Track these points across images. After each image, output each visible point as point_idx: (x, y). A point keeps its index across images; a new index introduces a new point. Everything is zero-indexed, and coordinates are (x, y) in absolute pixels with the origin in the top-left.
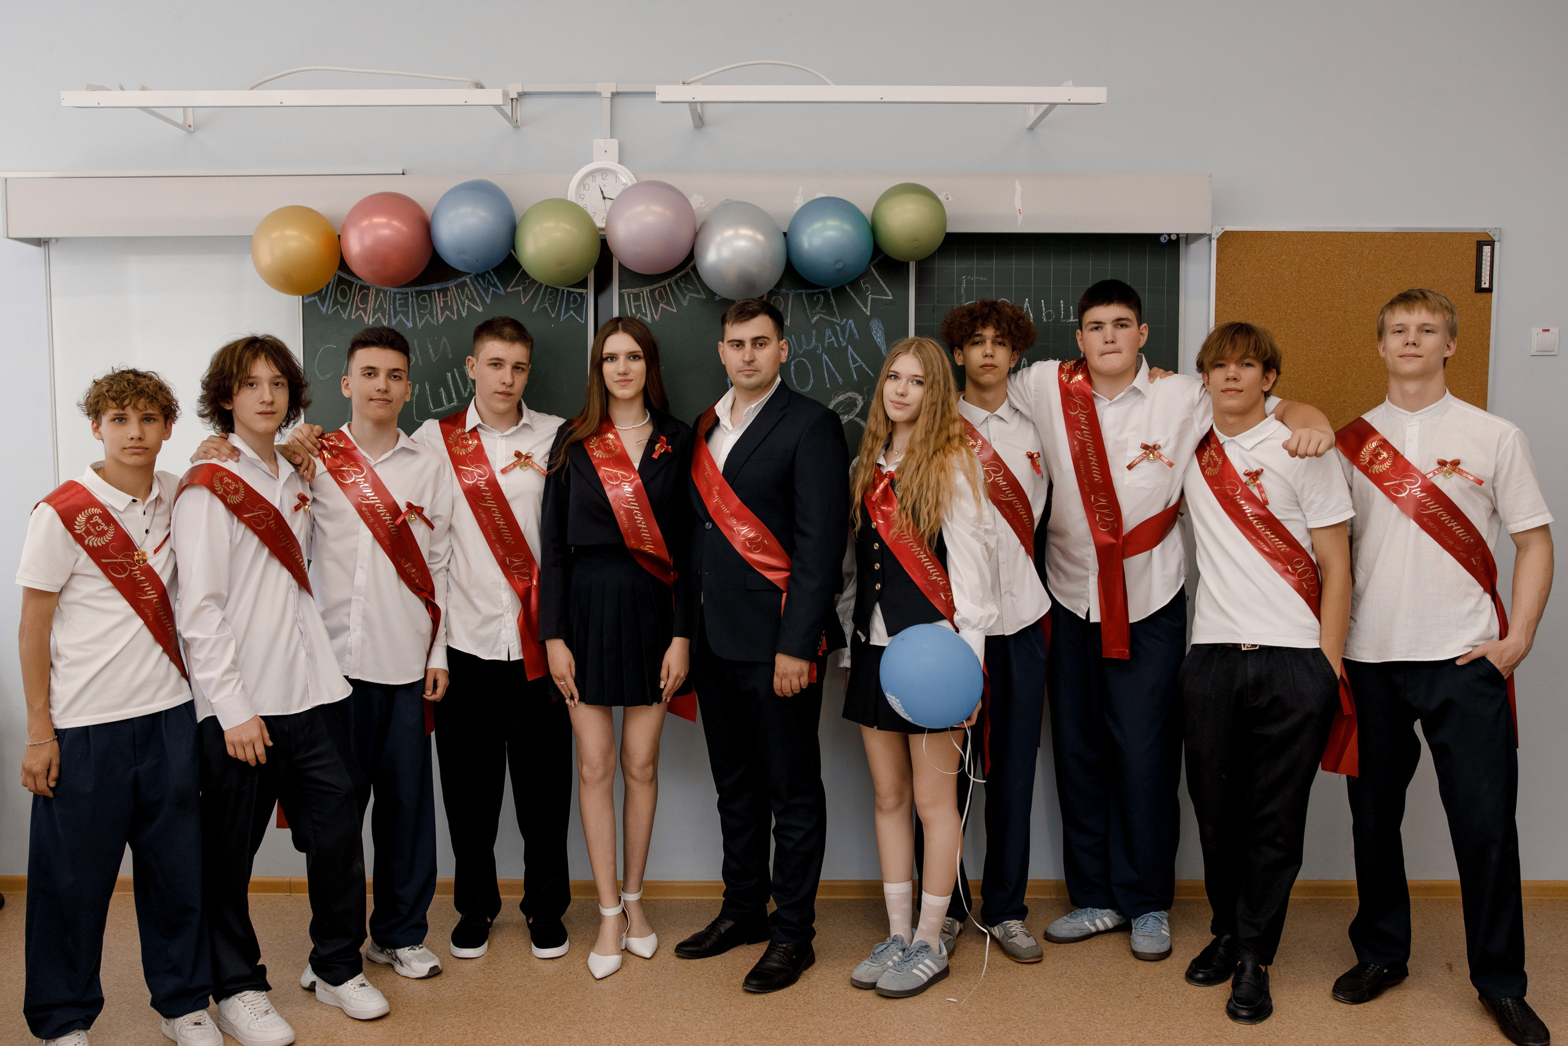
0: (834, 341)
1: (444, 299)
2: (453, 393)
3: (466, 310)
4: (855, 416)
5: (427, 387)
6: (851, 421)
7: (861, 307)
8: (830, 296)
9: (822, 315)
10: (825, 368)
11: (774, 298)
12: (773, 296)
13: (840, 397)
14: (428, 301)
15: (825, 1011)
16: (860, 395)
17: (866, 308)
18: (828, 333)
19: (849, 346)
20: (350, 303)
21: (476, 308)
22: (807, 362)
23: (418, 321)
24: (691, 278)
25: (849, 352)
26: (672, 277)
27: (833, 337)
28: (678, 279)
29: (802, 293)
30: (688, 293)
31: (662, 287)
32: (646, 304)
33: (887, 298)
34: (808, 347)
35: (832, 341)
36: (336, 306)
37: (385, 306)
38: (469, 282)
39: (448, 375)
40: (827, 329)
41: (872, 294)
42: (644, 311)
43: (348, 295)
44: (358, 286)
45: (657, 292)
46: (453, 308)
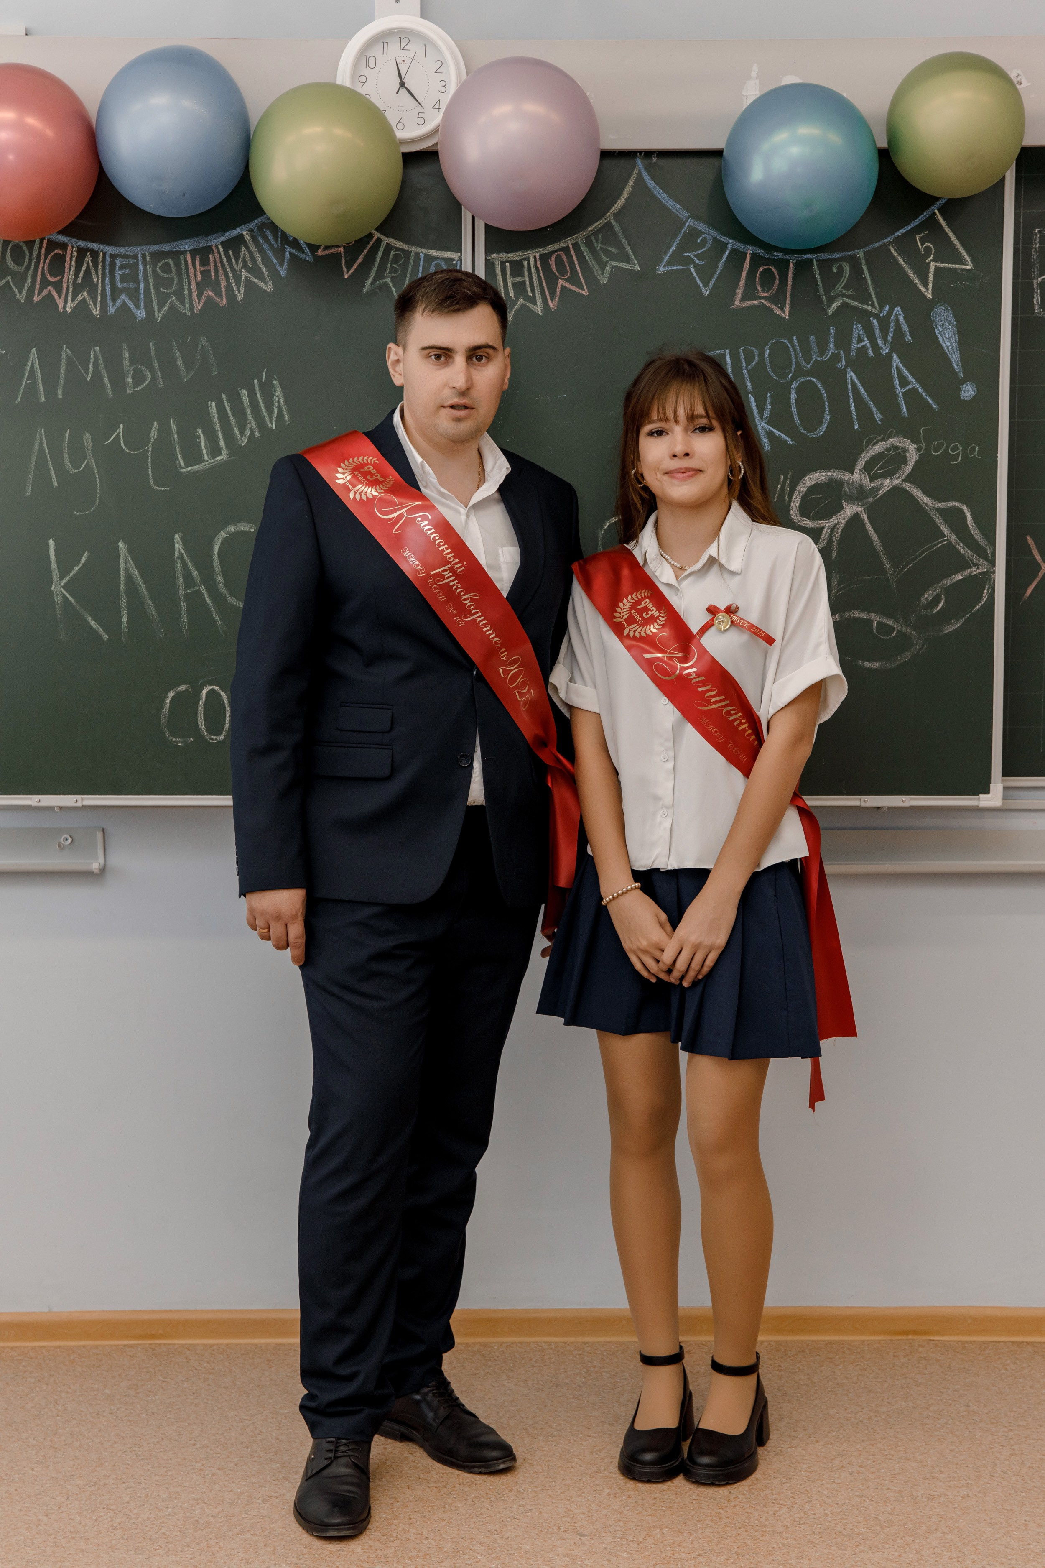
0: (868, 345)
1: (203, 268)
2: (221, 438)
3: (242, 289)
4: (903, 481)
5: (173, 426)
6: (895, 489)
7: (915, 285)
8: (860, 264)
9: (847, 300)
10: (851, 394)
11: (761, 269)
12: (760, 266)
13: (877, 447)
14: (174, 268)
15: (834, 1536)
16: (913, 442)
17: (925, 285)
18: (857, 332)
19: (894, 354)
20: (30, 273)
21: (262, 285)
22: (819, 384)
23: (156, 307)
24: (614, 233)
25: (895, 364)
26: (580, 232)
27: (866, 339)
28: (591, 235)
29: (811, 260)
30: (608, 261)
31: (562, 249)
32: (534, 280)
33: (964, 267)
34: (821, 356)
35: (864, 346)
36: (4, 278)
37: (95, 280)
38: (247, 237)
39: (211, 406)
40: (856, 325)
41: (937, 262)
42: (530, 294)
43: (27, 258)
44: (45, 242)
45: (553, 259)
46: (220, 285)
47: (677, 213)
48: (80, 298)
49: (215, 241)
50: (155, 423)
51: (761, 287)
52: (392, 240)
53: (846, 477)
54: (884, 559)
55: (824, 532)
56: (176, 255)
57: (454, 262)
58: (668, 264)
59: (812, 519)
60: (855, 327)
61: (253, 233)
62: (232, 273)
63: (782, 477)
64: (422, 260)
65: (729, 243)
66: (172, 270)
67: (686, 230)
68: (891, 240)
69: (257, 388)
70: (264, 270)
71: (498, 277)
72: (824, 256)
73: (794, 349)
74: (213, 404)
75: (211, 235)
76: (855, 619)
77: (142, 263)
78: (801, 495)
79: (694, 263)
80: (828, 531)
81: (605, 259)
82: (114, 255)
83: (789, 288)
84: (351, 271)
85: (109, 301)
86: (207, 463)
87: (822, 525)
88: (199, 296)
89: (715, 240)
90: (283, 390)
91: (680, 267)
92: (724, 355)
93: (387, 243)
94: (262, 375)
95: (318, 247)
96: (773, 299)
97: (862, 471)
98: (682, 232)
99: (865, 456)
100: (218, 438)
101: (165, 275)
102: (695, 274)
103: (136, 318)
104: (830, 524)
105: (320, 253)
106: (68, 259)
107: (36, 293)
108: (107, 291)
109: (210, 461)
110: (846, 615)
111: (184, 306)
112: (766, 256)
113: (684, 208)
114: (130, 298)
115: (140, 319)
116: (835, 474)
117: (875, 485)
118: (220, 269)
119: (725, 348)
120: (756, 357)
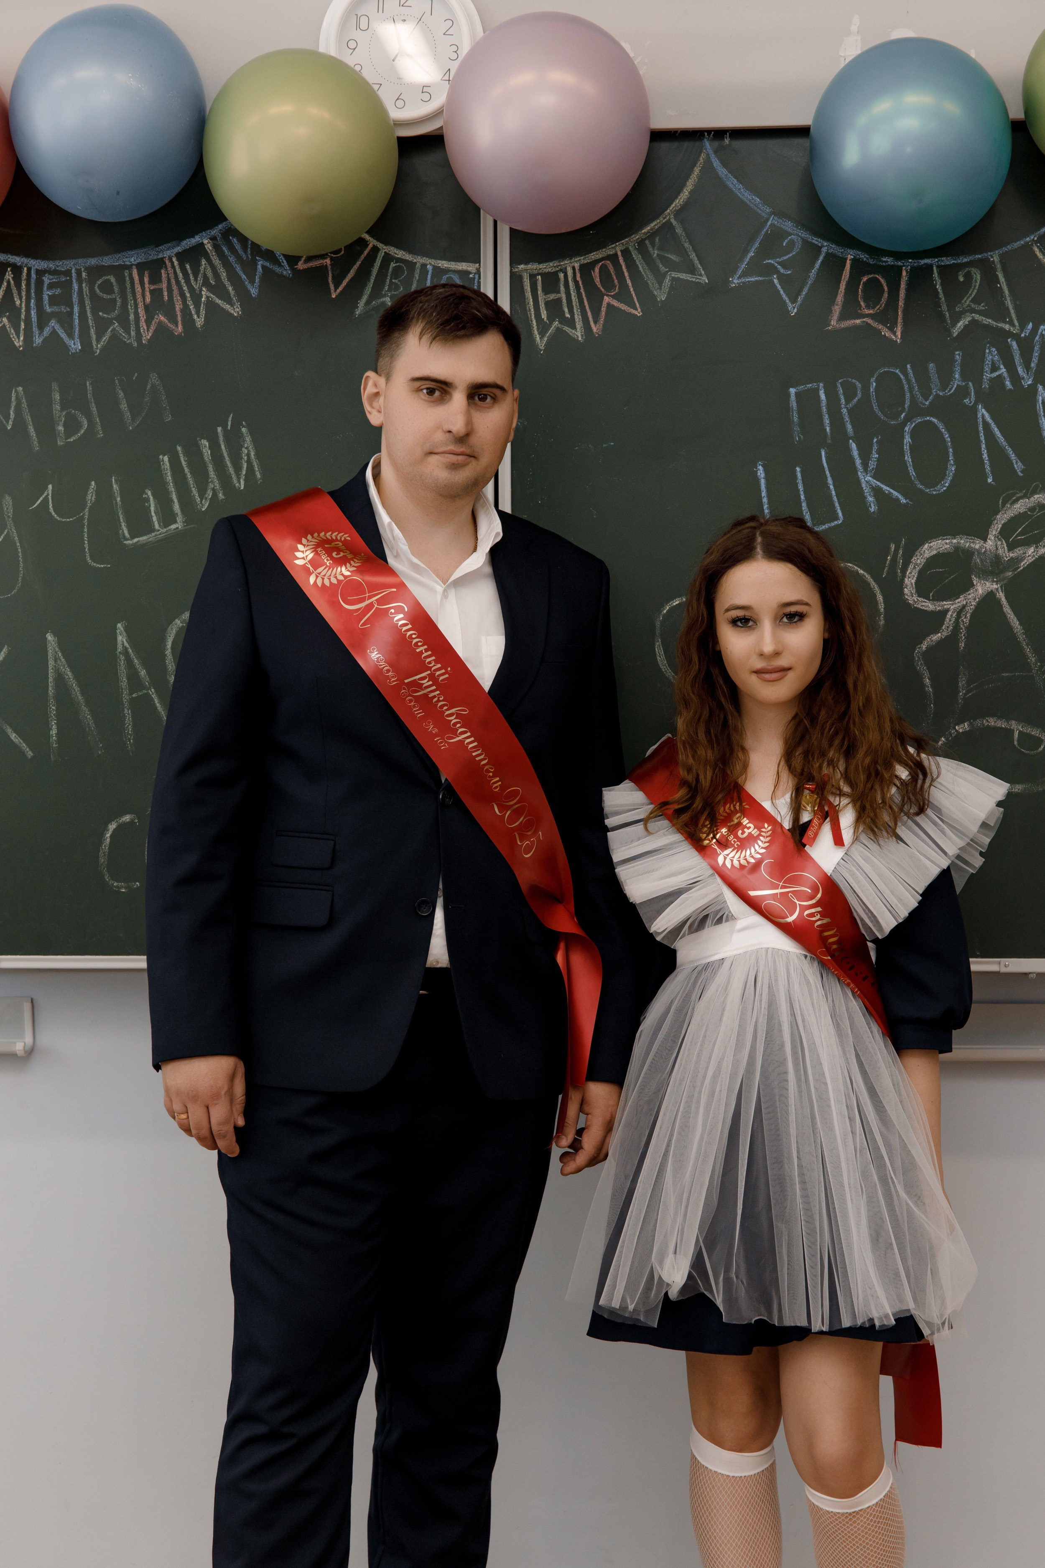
0: (1006, 375)
1: (153, 287)
2: (176, 500)
3: (203, 311)
5: (116, 487)
8: (995, 270)
9: (977, 317)
10: (982, 438)
11: (865, 279)
12: (864, 275)
13: (1017, 506)
14: (116, 288)
18: (991, 357)
19: (1039, 385)
21: (227, 307)
22: (941, 426)
23: (94, 336)
24: (675, 236)
25: (1040, 398)
26: (632, 235)
27: (1002, 367)
28: (645, 239)
29: (930, 267)
30: (667, 272)
31: (608, 258)
32: (573, 297)
35: (1000, 376)
37: (18, 302)
38: (209, 247)
39: (163, 461)
40: (989, 349)
42: (568, 315)
45: (597, 270)
46: (175, 308)
47: (756, 208)
49: (169, 253)
50: (93, 483)
51: (864, 302)
52: (392, 248)
53: (977, 545)
54: (1027, 650)
55: (948, 616)
56: (119, 270)
57: (471, 276)
58: (744, 275)
59: (934, 599)
60: (987, 351)
61: (215, 242)
62: (190, 292)
63: (893, 547)
64: (430, 273)
65: (823, 246)
66: (113, 289)
67: (768, 230)
68: (1036, 239)
69: (221, 438)
70: (230, 288)
71: (526, 294)
72: (947, 261)
73: (908, 381)
74: (166, 458)
75: (163, 244)
76: (989, 728)
77: (77, 280)
78: (918, 569)
79: (776, 271)
80: (954, 615)
81: (663, 269)
82: (41, 271)
83: (901, 303)
84: (340, 288)
85: (35, 330)
86: (158, 533)
87: (945, 607)
88: (148, 323)
89: (805, 241)
90: (254, 441)
91: (760, 279)
92: (818, 390)
93: (385, 252)
94: (227, 421)
95: (299, 258)
96: (882, 317)
97: (998, 537)
98: (763, 233)
99: (1002, 518)
100: (172, 500)
101: (105, 296)
102: (779, 286)
103: (69, 350)
104: (956, 606)
105: (301, 266)
108: (32, 316)
109: (162, 530)
110: (978, 723)
111: (129, 334)
112: (871, 262)
113: (765, 203)
114: (62, 326)
115: (74, 351)
116: (962, 541)
117: (1015, 554)
118: (175, 287)
119: (818, 381)
120: (859, 392)
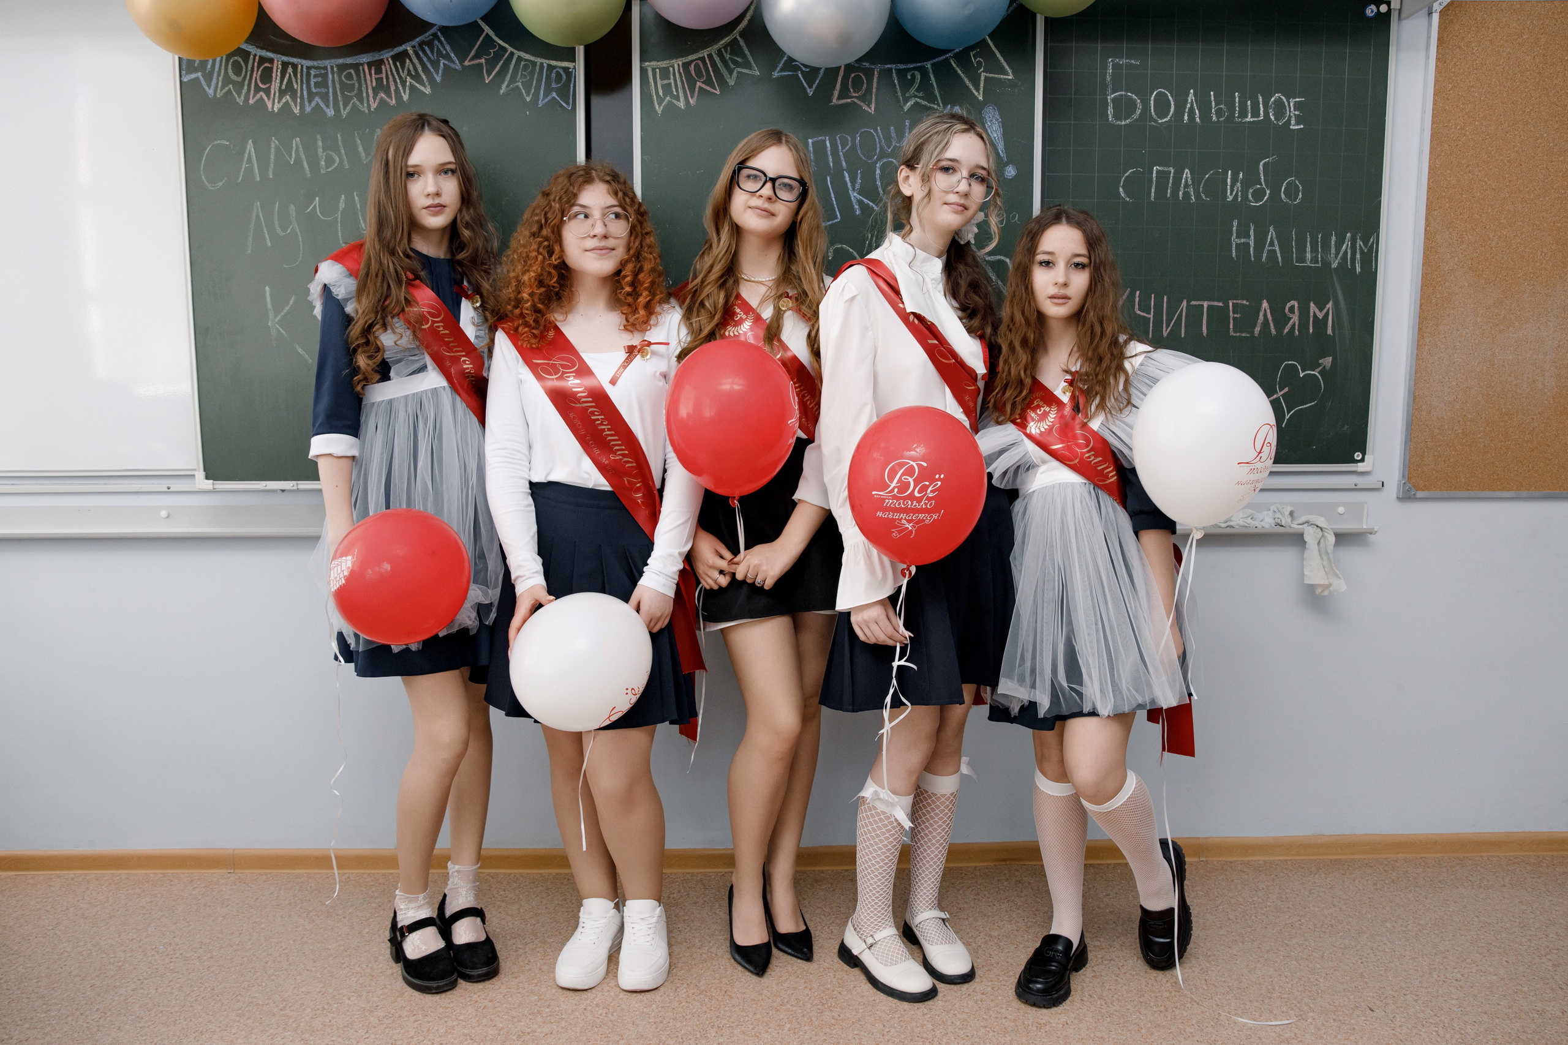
1: (377, 76)
3: (407, 91)
5: (356, 199)
7: (970, 90)
8: (929, 72)
9: (918, 100)
11: (853, 75)
12: (852, 73)
14: (355, 77)
17: (978, 90)
20: (247, 82)
21: (422, 87)
23: (342, 107)
24: (740, 47)
26: (713, 45)
28: (721, 48)
29: (891, 69)
30: (735, 68)
31: (700, 59)
32: (678, 82)
33: (1007, 77)
34: (899, 143)
36: (227, 86)
37: (295, 86)
38: (410, 52)
41: (986, 72)
42: (675, 93)
43: (244, 70)
44: (257, 58)
45: (693, 66)
48: (284, 100)
50: (343, 196)
51: (854, 89)
56: (357, 66)
58: (782, 70)
62: (399, 79)
63: (869, 235)
66: (353, 78)
68: (950, 55)
70: (424, 77)
71: (650, 81)
72: (899, 66)
77: (331, 73)
79: (801, 69)
81: (732, 66)
82: (310, 67)
85: (306, 103)
88: (374, 98)
91: (791, 73)
92: (825, 141)
96: (862, 98)
101: (348, 82)
102: (802, 78)
103: (327, 115)
106: (275, 71)
107: (251, 97)
108: (305, 95)
111: (363, 105)
112: (856, 64)
114: (322, 100)
115: (330, 116)
119: (825, 136)
120: (850, 143)
